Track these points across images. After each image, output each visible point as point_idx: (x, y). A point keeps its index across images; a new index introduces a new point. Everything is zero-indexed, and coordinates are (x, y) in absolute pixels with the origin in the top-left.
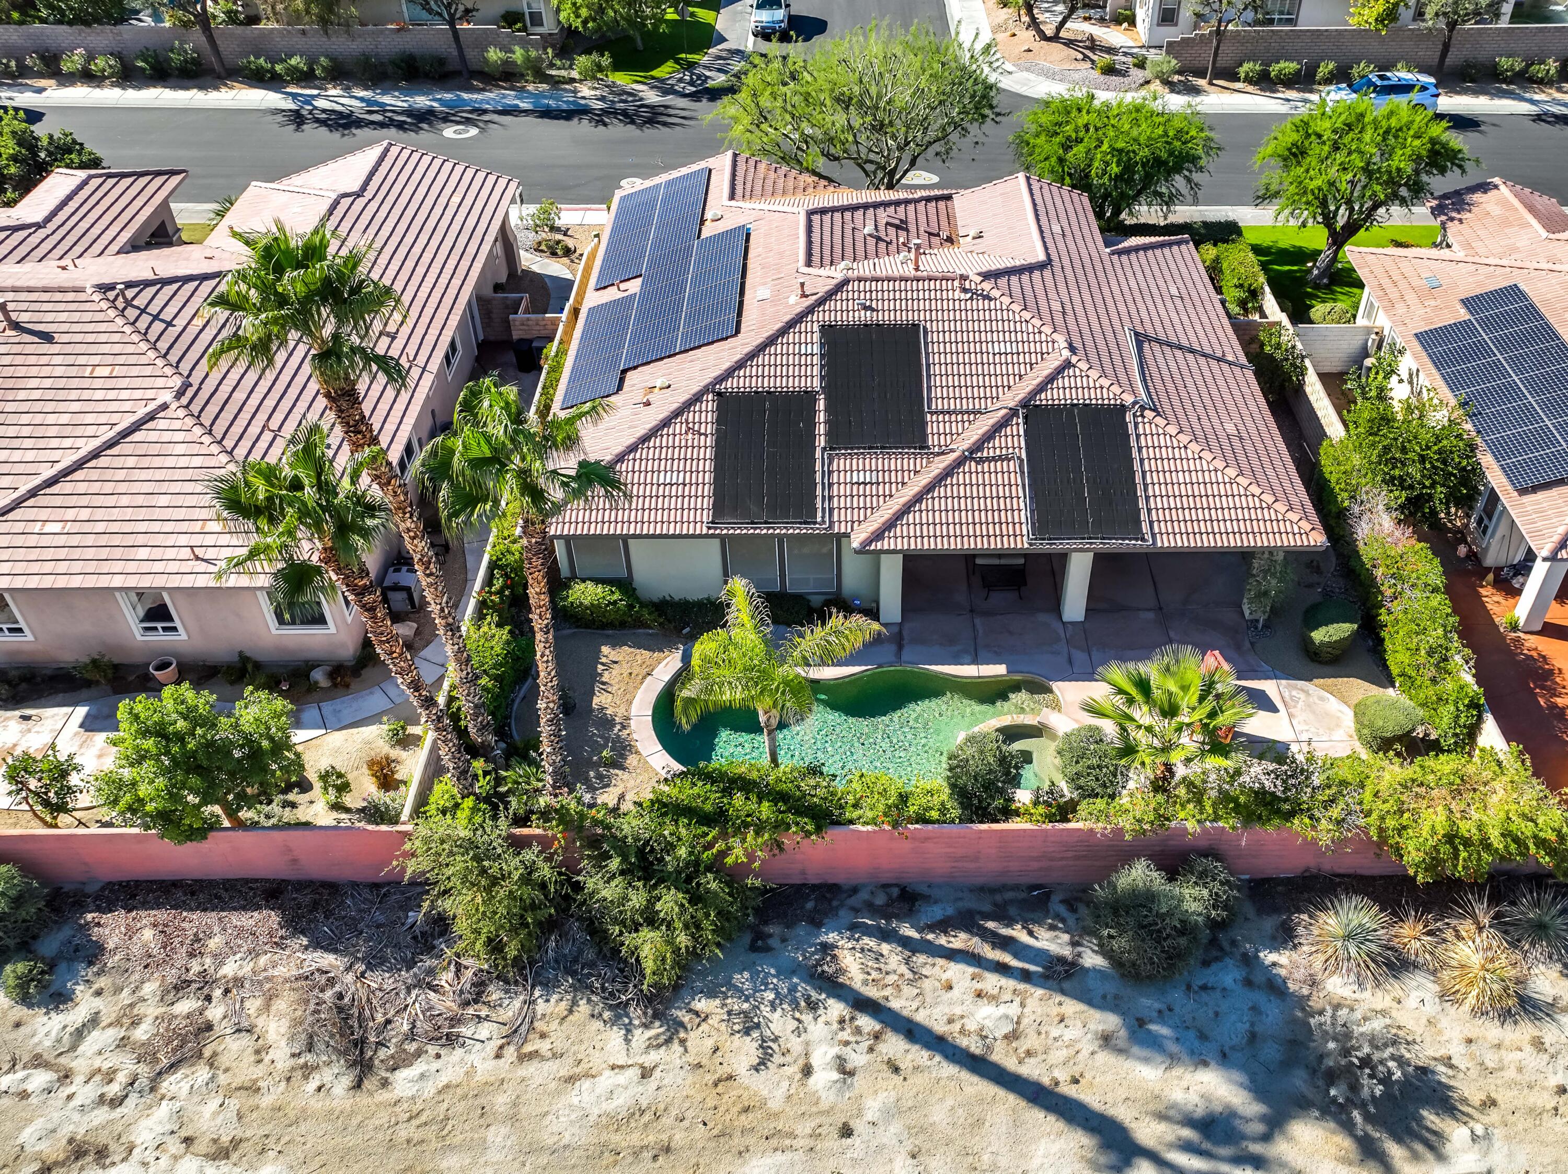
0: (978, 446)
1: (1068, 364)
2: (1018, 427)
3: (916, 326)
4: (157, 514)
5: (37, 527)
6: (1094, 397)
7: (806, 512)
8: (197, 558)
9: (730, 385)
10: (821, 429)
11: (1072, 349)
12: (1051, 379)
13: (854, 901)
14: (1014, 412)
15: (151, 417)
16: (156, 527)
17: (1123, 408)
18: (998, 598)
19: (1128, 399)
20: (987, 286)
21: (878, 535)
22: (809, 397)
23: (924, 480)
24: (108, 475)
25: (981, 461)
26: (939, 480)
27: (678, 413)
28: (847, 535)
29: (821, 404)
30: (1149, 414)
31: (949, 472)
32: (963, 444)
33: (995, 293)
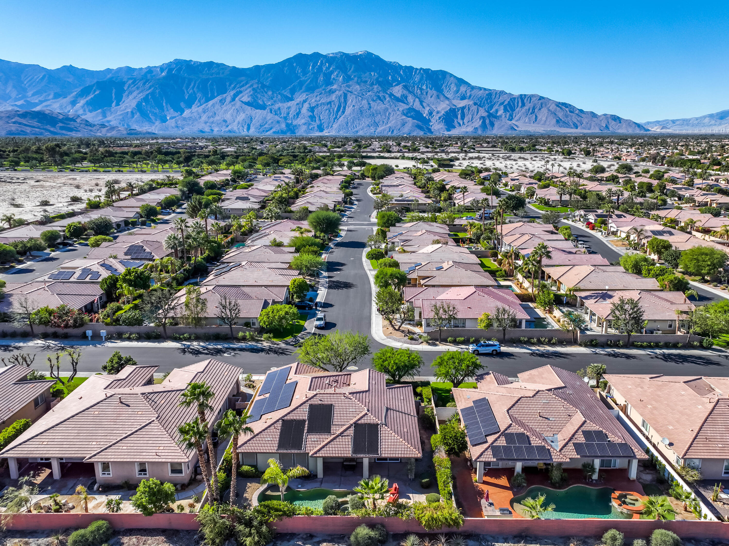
0: (342, 433)
1: (366, 414)
2: (353, 428)
3: (332, 405)
4: (149, 445)
5: (121, 448)
6: (371, 422)
7: (300, 448)
8: (157, 455)
9: (286, 418)
10: (306, 428)
11: (368, 410)
12: (362, 417)
13: (299, 537)
14: (352, 425)
15: (150, 423)
16: (148, 448)
17: (378, 424)
18: (348, 473)
19: (379, 422)
20: (350, 396)
21: (316, 453)
22: (304, 421)
23: (329, 440)
24: (139, 436)
25: (343, 436)
26: (332, 440)
27: (272, 424)
28: (309, 453)
29: (307, 423)
30: (384, 426)
31: (334, 439)
32: (338, 432)
33: (352, 397)
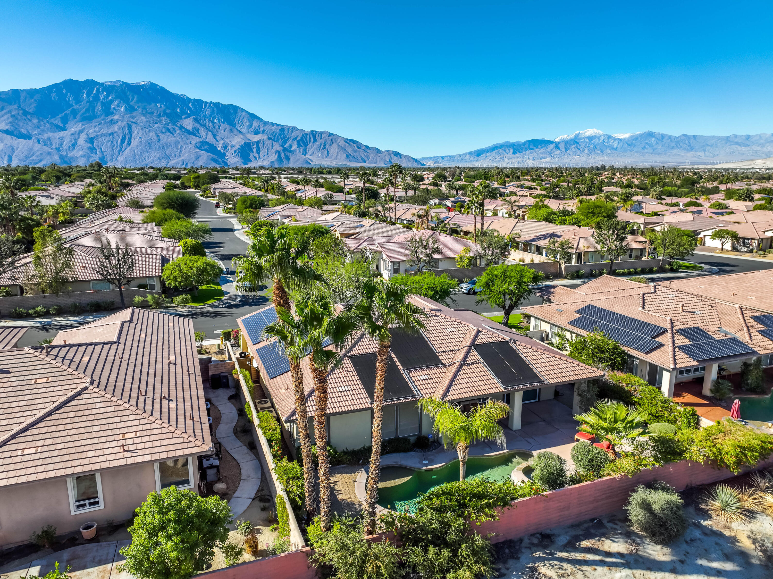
0: (464, 360)
4: (94, 435)
6: (494, 340)
7: (409, 392)
8: (125, 451)
10: (398, 363)
12: (476, 336)
13: (524, 544)
15: (79, 393)
16: (96, 441)
17: (507, 342)
21: (445, 395)
24: (58, 422)
25: (467, 365)
26: (456, 374)
29: (393, 355)
32: (457, 361)
